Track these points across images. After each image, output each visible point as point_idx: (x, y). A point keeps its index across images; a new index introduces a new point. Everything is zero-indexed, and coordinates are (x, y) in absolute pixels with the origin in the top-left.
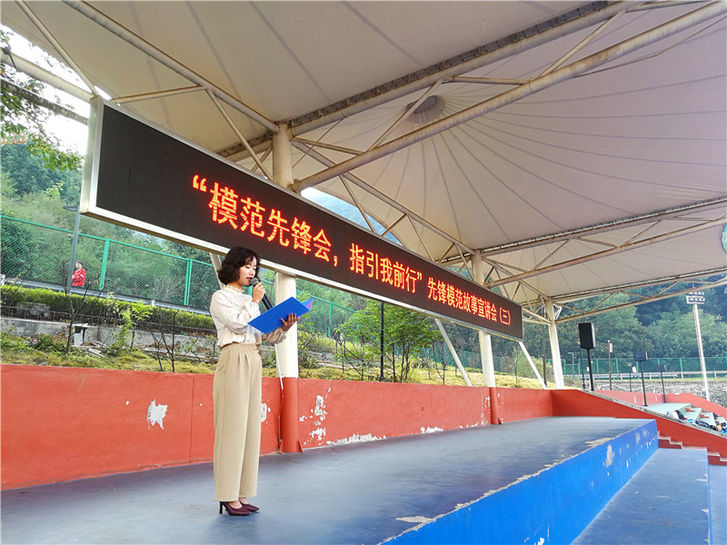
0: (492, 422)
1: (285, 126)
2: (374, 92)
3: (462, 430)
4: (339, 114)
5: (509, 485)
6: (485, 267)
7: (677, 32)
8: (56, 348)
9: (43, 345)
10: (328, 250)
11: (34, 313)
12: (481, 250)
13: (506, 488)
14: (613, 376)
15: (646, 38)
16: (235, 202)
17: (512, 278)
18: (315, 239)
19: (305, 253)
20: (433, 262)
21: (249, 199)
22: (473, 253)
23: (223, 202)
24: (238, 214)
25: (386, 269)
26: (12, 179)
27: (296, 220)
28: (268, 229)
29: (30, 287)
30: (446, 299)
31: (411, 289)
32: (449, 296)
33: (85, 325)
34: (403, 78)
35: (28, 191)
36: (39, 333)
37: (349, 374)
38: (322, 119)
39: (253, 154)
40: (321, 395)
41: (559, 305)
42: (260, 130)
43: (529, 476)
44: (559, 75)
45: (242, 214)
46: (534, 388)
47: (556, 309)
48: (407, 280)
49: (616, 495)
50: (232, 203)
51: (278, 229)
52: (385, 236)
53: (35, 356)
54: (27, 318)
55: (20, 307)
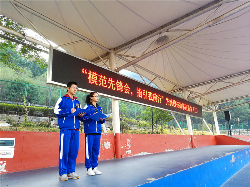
0: (192, 147)
1: (113, 50)
2: (142, 37)
3: (181, 150)
4: (130, 45)
5: (188, 168)
6: (188, 93)
7: (244, 8)
8: (45, 126)
9: (41, 125)
10: (129, 90)
11: (39, 114)
12: (185, 87)
13: (187, 169)
14: (240, 130)
15: (233, 12)
16: (96, 76)
17: (197, 97)
18: (124, 87)
19: (121, 92)
20: (168, 93)
21: (101, 75)
22: (183, 88)
23: (93, 77)
24: (98, 80)
25: (150, 96)
26: (32, 72)
27: (117, 81)
28: (108, 85)
29: (37, 106)
30: (173, 105)
31: (160, 102)
32: (174, 104)
33: (54, 118)
34: (151, 31)
35: (37, 75)
36: (40, 121)
37: (142, 132)
38: (125, 47)
39: (103, 60)
40: (129, 139)
41: (217, 105)
42: (105, 52)
43: (197, 165)
44: (203, 27)
45: (99, 80)
46: (209, 135)
47: (216, 107)
48: (158, 99)
49: (237, 173)
50: (96, 77)
51: (112, 84)
52: (150, 85)
53: (39, 129)
54: (37, 116)
55: (35, 113)
